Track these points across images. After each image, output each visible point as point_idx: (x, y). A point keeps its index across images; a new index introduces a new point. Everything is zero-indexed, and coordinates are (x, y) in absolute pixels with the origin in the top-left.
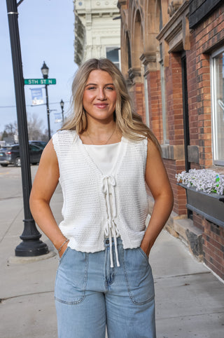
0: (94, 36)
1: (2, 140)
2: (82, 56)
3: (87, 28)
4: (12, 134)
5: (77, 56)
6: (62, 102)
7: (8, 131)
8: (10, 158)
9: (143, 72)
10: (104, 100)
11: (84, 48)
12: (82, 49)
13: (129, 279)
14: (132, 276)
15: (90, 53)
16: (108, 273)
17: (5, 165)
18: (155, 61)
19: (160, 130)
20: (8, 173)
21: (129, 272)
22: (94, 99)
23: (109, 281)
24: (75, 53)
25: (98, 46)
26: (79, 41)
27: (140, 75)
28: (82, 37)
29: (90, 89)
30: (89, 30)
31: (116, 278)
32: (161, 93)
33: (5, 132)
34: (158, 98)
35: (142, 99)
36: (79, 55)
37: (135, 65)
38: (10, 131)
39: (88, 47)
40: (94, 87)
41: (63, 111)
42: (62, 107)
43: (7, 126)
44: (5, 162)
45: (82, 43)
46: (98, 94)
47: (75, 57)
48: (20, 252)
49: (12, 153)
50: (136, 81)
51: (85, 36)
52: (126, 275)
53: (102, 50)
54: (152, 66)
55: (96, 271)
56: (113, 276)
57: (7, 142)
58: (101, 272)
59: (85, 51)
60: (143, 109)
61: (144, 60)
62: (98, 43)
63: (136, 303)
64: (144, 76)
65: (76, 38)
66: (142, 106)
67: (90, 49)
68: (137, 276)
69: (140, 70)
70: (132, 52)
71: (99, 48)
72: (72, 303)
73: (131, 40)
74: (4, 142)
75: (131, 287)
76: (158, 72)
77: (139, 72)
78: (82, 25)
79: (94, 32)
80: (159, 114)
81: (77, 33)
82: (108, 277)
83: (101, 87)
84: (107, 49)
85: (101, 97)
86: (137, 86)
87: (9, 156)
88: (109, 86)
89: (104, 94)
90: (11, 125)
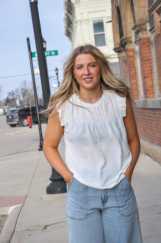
0: (82, 12)
1: (6, 105)
2: (72, 30)
3: (76, 5)
4: (14, 100)
5: (68, 29)
6: (57, 69)
7: (10, 98)
8: (17, 120)
9: (133, 39)
10: (88, 75)
11: (73, 22)
12: (71, 23)
13: (119, 199)
14: (120, 196)
15: (79, 26)
16: (103, 196)
17: (14, 126)
18: (145, 30)
19: (153, 86)
20: (18, 132)
21: (118, 194)
22: (82, 75)
23: (104, 201)
24: (66, 27)
25: (85, 20)
26: (68, 17)
27: (131, 42)
28: (71, 14)
29: (78, 68)
30: (77, 7)
31: (109, 199)
32: (152, 56)
33: (8, 98)
34: (149, 60)
35: (134, 62)
36: (69, 28)
37: (127, 34)
38: (12, 97)
39: (78, 21)
40: (81, 67)
41: (58, 77)
42: (57, 74)
43: (10, 93)
44: (14, 123)
45: (71, 18)
46: (84, 71)
47: (66, 31)
48: (50, 191)
49: (19, 115)
50: (128, 48)
51: (74, 12)
52: (116, 197)
53: (89, 23)
54: (143, 33)
55: (94, 195)
56: (107, 198)
57: (11, 106)
58: (98, 195)
59: (74, 25)
60: (135, 70)
61: (136, 30)
62: (86, 18)
63: (123, 215)
64: (135, 43)
65: (66, 15)
66: (134, 67)
67: (79, 23)
68: (124, 197)
69: (131, 38)
70: (123, 23)
71: (87, 22)
72: (80, 220)
73: (122, 14)
74: (8, 106)
75: (120, 205)
76: (148, 39)
77: (131, 39)
78: (72, 3)
79: (82, 9)
80: (151, 73)
81: (66, 10)
82: (103, 199)
83: (86, 66)
84: (93, 21)
85: (86, 73)
86: (129, 51)
87: (16, 118)
88: (92, 64)
89: (88, 70)
90: (13, 92)
